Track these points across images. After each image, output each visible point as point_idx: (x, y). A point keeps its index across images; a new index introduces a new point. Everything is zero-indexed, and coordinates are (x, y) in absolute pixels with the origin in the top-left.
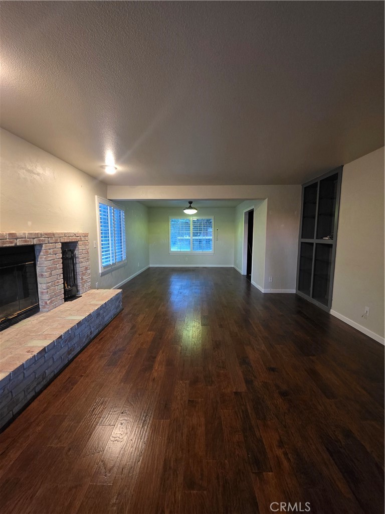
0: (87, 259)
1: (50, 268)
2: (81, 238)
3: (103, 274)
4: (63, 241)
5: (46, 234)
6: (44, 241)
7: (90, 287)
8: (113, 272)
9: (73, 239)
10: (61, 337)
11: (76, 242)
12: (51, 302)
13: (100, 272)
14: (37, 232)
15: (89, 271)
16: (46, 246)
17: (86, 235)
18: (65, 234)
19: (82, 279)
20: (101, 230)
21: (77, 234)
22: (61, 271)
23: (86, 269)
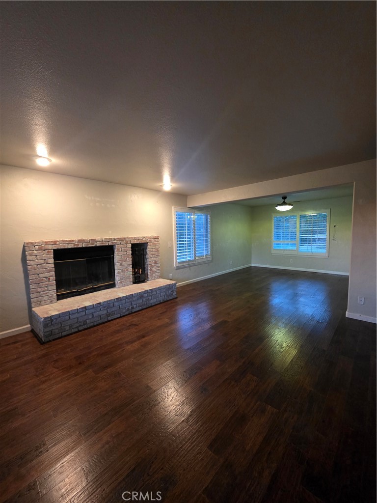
0: (157, 256)
1: (121, 260)
2: (150, 240)
3: (177, 268)
4: (132, 242)
5: (118, 238)
6: (117, 243)
7: (160, 277)
8: (191, 268)
9: (144, 241)
10: (100, 303)
11: (146, 243)
12: (121, 282)
13: (175, 266)
14: (111, 238)
15: (158, 265)
16: (118, 246)
17: (156, 238)
18: (135, 238)
19: (151, 270)
20: (177, 233)
21: (147, 237)
22: (131, 263)
23: (156, 263)
